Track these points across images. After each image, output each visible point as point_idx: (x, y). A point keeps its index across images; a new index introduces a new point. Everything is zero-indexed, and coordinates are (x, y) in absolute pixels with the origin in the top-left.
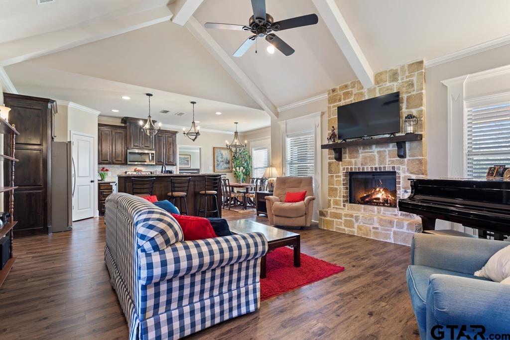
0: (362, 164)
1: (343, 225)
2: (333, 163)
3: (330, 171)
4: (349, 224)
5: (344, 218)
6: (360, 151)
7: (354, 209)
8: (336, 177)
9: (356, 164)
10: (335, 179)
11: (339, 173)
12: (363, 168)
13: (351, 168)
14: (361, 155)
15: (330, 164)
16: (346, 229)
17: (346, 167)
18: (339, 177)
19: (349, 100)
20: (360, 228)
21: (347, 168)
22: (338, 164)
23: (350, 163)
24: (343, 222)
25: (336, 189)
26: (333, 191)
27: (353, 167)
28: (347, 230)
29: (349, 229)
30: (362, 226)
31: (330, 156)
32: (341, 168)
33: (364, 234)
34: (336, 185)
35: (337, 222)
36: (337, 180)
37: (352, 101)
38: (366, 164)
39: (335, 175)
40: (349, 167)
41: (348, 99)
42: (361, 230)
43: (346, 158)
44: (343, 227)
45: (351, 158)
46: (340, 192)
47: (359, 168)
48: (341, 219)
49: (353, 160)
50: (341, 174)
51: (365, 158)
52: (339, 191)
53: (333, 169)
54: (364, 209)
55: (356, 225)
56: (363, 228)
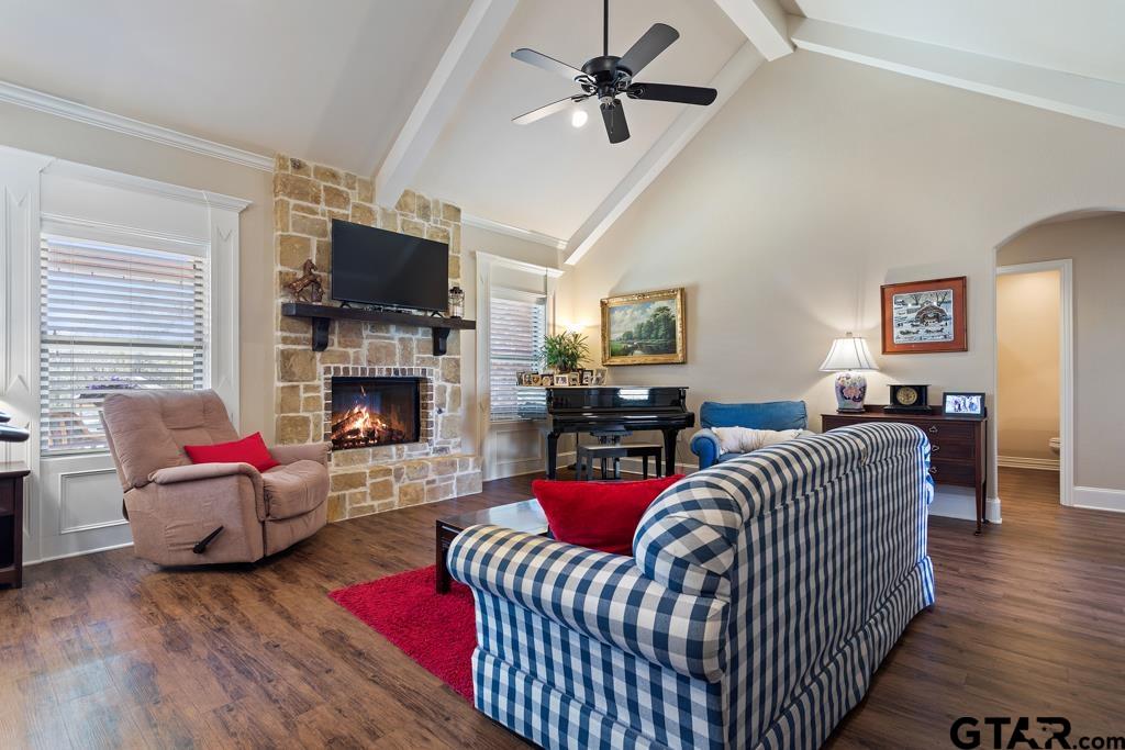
0: (369, 362)
1: (368, 497)
2: (295, 353)
3: (287, 374)
4: (383, 490)
5: (369, 482)
6: (366, 333)
7: (352, 461)
8: (307, 389)
9: (357, 360)
10: (303, 395)
11: (314, 378)
12: (372, 370)
13: (346, 370)
14: (366, 342)
15: (286, 356)
16: (376, 503)
17: (332, 366)
18: (316, 389)
19: (342, 211)
20: (403, 492)
21: (337, 369)
22: (313, 358)
23: (344, 357)
24: (369, 491)
25: (306, 421)
26: (296, 426)
27: (351, 366)
28: (378, 505)
29: (380, 502)
30: (408, 486)
31: (285, 334)
32: (320, 368)
33: (412, 500)
34: (306, 411)
35: (352, 495)
36: (307, 399)
37: (348, 215)
38: (378, 361)
39: (302, 385)
40: (342, 366)
41: (339, 207)
42: (406, 494)
43: (333, 345)
44: (369, 502)
45: (346, 346)
46: (317, 426)
47: (363, 370)
48: (364, 485)
49: (351, 351)
50: (321, 383)
51: (374, 349)
52: (312, 426)
53: (296, 370)
54: (374, 456)
55: (396, 488)
56: (410, 490)
